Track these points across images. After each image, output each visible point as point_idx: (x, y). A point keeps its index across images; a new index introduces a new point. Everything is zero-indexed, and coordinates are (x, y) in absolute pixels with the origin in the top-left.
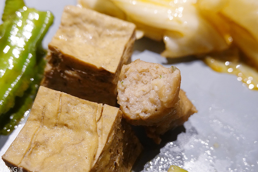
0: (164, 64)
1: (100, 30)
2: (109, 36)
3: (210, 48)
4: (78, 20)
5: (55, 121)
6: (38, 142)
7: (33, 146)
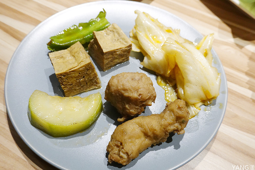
0: (140, 68)
1: (119, 38)
2: (120, 42)
3: (162, 73)
4: (115, 30)
5: (73, 54)
6: (63, 57)
7: (61, 57)
